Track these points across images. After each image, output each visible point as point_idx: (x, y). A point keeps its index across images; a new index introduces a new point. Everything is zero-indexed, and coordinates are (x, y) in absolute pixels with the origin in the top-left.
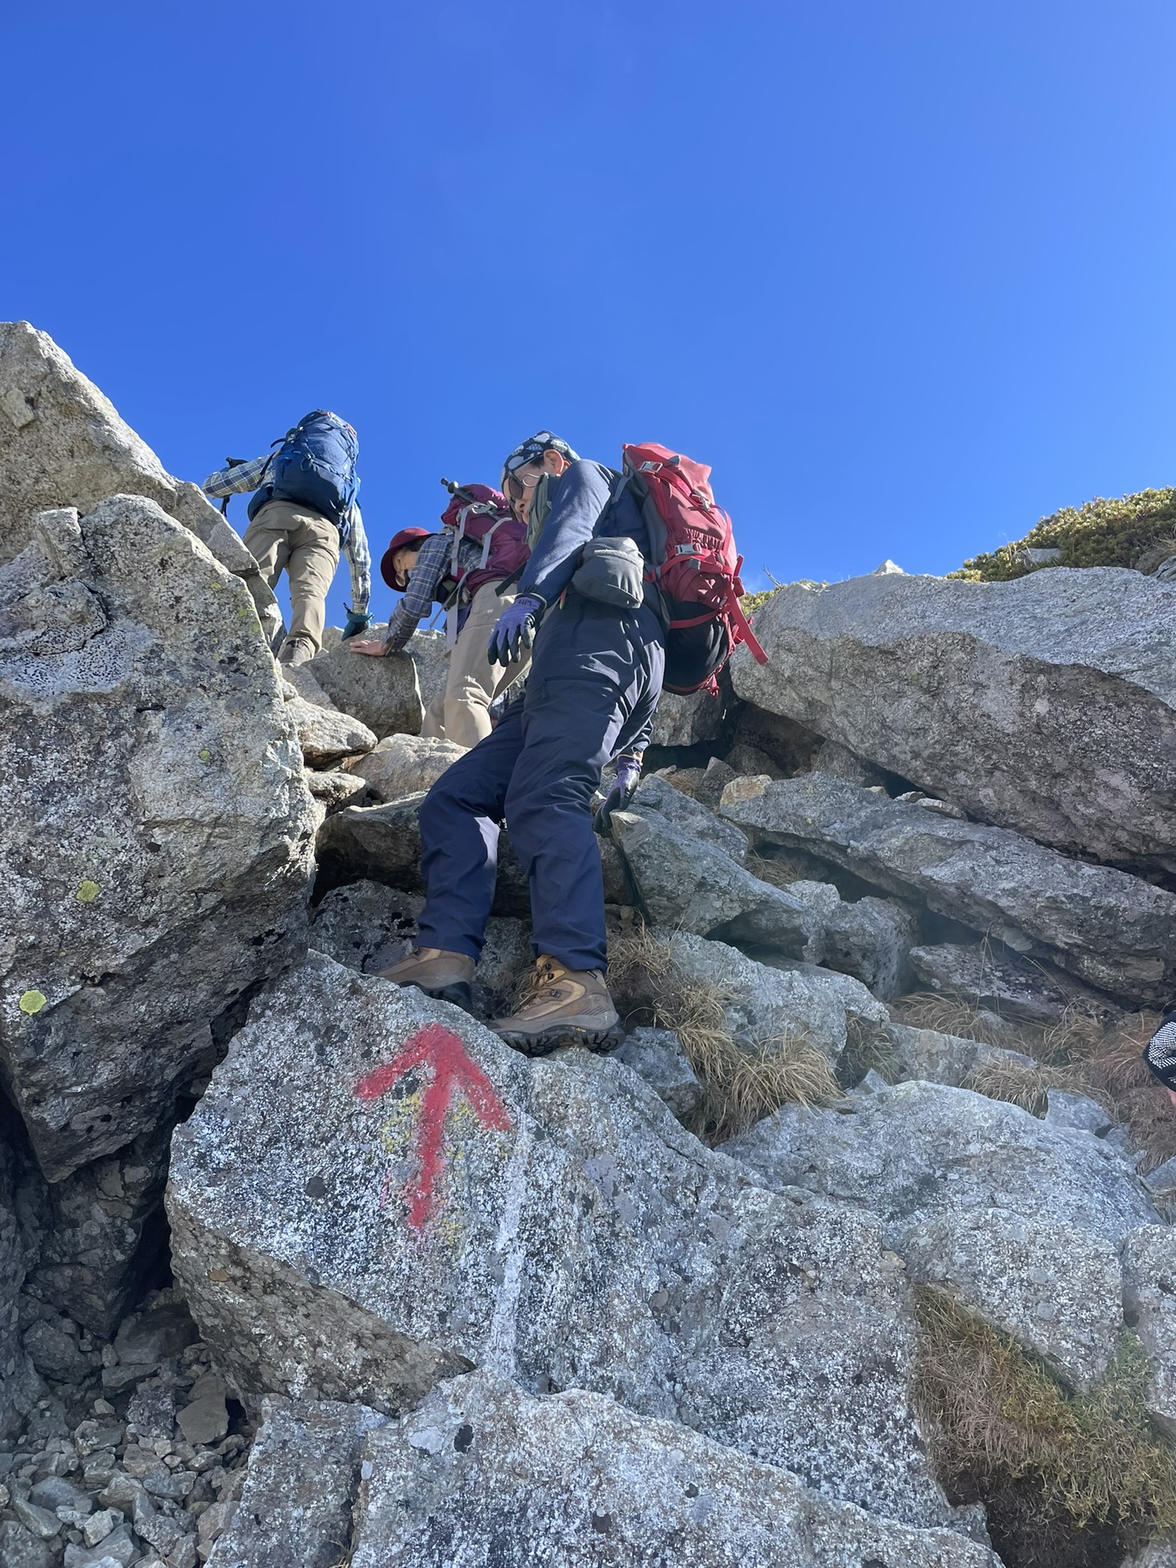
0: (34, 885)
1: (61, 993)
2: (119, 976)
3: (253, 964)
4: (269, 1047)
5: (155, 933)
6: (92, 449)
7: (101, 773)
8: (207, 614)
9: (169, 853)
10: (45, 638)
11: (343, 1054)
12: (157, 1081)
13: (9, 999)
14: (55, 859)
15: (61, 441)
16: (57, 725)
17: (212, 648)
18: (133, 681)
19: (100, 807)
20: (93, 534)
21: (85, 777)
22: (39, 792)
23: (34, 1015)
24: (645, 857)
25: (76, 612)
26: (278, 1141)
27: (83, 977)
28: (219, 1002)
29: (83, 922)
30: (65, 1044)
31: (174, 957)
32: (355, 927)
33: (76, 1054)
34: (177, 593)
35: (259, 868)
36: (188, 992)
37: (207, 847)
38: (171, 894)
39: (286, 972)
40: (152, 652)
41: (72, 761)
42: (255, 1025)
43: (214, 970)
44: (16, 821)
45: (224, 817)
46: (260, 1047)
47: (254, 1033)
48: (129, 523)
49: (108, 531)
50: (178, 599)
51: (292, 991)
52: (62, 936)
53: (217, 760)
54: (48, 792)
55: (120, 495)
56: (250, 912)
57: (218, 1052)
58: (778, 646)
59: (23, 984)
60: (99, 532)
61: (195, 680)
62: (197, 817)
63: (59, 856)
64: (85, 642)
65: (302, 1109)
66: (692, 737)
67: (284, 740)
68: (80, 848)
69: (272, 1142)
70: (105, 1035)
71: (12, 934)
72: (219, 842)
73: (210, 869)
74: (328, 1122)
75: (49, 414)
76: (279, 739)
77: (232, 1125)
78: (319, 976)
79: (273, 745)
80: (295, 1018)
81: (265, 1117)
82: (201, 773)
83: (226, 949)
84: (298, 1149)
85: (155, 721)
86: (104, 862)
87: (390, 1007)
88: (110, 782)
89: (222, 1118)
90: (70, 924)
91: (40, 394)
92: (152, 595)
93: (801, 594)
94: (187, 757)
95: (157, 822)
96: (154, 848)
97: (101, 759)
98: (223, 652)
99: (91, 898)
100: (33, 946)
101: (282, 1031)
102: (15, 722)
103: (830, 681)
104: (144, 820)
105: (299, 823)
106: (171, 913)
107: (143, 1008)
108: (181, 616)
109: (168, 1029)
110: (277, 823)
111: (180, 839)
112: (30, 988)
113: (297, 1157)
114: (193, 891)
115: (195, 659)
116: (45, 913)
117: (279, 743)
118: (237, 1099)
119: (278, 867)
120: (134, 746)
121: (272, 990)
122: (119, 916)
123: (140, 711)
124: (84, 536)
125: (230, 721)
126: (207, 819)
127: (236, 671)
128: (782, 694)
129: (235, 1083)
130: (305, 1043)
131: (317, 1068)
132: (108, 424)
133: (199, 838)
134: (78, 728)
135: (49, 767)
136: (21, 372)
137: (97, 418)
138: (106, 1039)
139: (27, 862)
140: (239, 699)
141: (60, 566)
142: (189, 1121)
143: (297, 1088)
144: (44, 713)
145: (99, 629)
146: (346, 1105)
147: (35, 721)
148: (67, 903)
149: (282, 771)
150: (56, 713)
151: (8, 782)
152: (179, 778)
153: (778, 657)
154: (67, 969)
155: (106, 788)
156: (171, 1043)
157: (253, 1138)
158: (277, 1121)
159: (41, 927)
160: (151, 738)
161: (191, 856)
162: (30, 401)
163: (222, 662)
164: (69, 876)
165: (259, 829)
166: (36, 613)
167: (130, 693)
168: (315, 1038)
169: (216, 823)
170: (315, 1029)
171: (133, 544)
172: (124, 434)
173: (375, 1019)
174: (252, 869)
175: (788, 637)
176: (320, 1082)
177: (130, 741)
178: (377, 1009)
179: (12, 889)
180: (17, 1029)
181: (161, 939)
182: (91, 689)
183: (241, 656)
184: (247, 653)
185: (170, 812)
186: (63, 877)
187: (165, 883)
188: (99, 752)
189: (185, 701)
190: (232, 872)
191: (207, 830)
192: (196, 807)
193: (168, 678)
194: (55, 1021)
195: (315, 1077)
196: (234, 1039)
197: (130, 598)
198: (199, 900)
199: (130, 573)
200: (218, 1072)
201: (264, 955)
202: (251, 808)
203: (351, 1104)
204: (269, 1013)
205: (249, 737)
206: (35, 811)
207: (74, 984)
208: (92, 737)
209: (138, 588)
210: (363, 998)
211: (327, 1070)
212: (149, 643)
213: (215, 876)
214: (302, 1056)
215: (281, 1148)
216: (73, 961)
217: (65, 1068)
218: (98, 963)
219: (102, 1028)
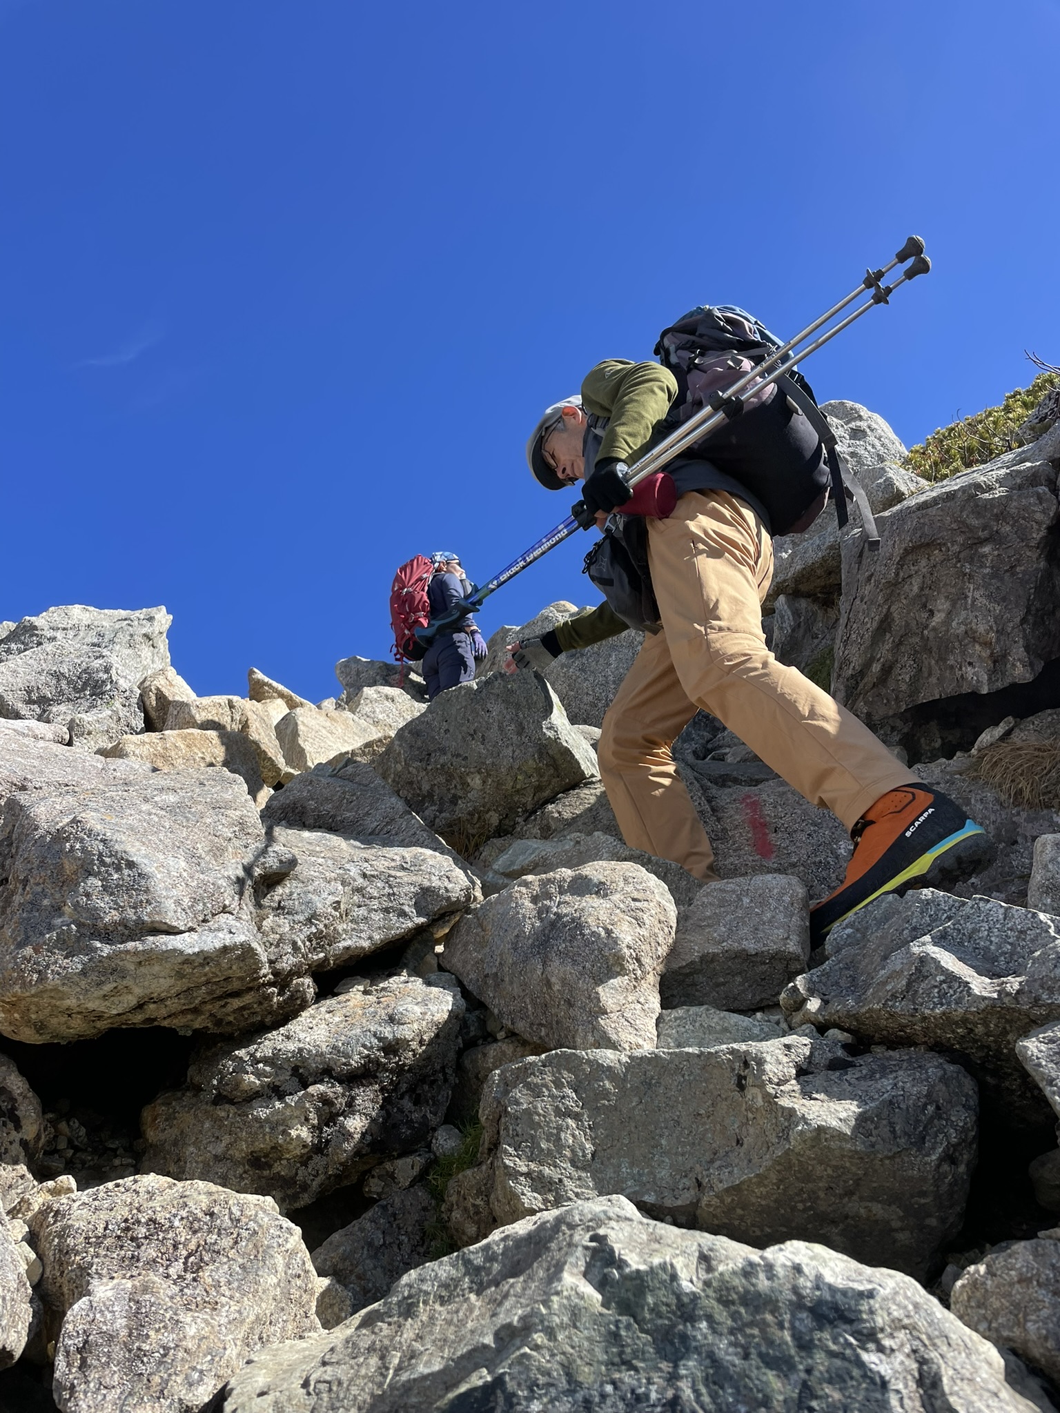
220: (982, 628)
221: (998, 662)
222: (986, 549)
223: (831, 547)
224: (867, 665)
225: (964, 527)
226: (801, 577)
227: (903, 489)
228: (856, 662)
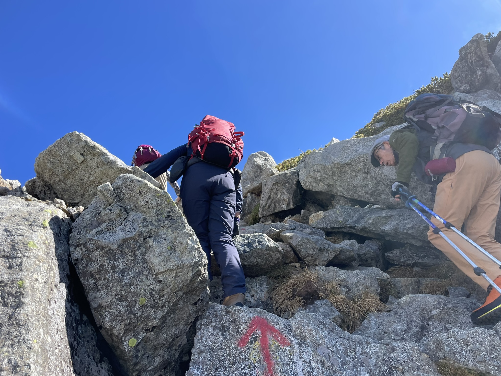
0: (126, 304)
1: (141, 337)
2: (157, 326)
3: (195, 311)
4: (206, 338)
5: (166, 309)
6: (104, 164)
7: (138, 262)
8: (157, 204)
9: (165, 282)
10: (110, 224)
11: (230, 334)
12: (173, 359)
13: (125, 343)
14: (130, 293)
15: (94, 164)
16: (120, 251)
17: (161, 214)
18: (140, 230)
19: (140, 273)
20: (117, 188)
21: (133, 265)
22: (120, 273)
23: (134, 347)
24: (300, 245)
25: (117, 214)
26: (219, 369)
27: (146, 330)
28: (187, 327)
29: (143, 312)
30: (144, 354)
31: (172, 316)
32: (215, 292)
33: (148, 356)
34: (147, 200)
35: (193, 279)
36: (178, 326)
37: (176, 276)
38: (168, 295)
39: (204, 312)
40: (143, 220)
41: (128, 260)
42: (200, 332)
43: (184, 317)
44: (115, 285)
45: (180, 266)
46: (203, 339)
47: (200, 335)
48: (126, 182)
49: (121, 187)
50: (147, 202)
51: (208, 317)
52: (137, 318)
53: (173, 249)
54: (123, 272)
55: (121, 175)
56: (192, 295)
57: (191, 344)
58: (314, 171)
59: (128, 337)
60: (118, 188)
61: (159, 225)
62: (171, 268)
63: (131, 292)
64: (122, 222)
65: (223, 356)
66: (294, 205)
67: (192, 236)
68: (137, 288)
69: (217, 369)
70: (155, 348)
71: (122, 322)
72: (179, 274)
73: (178, 284)
74: (232, 358)
75: (88, 157)
76: (190, 237)
77: (203, 367)
78: (215, 310)
79: (189, 239)
80: (211, 326)
81: (212, 362)
82: (169, 254)
83: (187, 309)
84: (226, 369)
85: (150, 241)
86: (145, 290)
87: (240, 314)
88: (141, 264)
89: (199, 366)
90: (139, 314)
91: (84, 151)
92: (139, 203)
93: (316, 153)
94: (164, 250)
95: (159, 273)
96: (160, 282)
97: (136, 258)
98: (165, 214)
99: (144, 303)
100: (129, 324)
101: (209, 331)
102: (107, 253)
103: (333, 177)
104: (155, 273)
105: (202, 262)
106: (169, 302)
107: (165, 335)
108: (149, 207)
109: (174, 340)
110: (196, 263)
111: (167, 276)
112: (131, 338)
113: (226, 372)
114: (174, 293)
115: (157, 219)
116: (131, 312)
117: (190, 238)
118: (202, 358)
119: (198, 278)
120: (146, 251)
121: (201, 319)
122: (153, 307)
123: (145, 239)
124: (114, 190)
125: (173, 235)
126: (174, 268)
127: (171, 219)
128: (319, 185)
129: (200, 353)
130: (217, 333)
131: (223, 341)
132: (107, 155)
133: (173, 275)
134: (127, 250)
135: (121, 264)
136: (77, 147)
137: (103, 154)
138: (156, 349)
139: (122, 297)
140: (175, 227)
141: (108, 201)
142: (189, 370)
143: (219, 349)
144: (115, 248)
145: (125, 217)
146: (236, 351)
147: (113, 251)
148: (137, 307)
149: (194, 246)
150: (119, 247)
151: (109, 273)
152: (163, 257)
153: (315, 174)
154: (141, 328)
155: (140, 266)
156: (175, 345)
157: (211, 370)
158: (216, 362)
159: (131, 317)
160: (150, 247)
161: (172, 281)
162: (82, 154)
163: (166, 217)
164: (136, 298)
165: (191, 267)
166: (105, 217)
167: (140, 234)
168: (220, 331)
169: (177, 268)
170: (219, 328)
171: (129, 189)
172: (112, 157)
173: (237, 319)
174: (191, 280)
175: (316, 167)
176: (226, 345)
177: (144, 250)
178: (236, 316)
179: (119, 307)
180: (130, 353)
181: (168, 311)
182: (128, 236)
183: (171, 214)
184: (173, 213)
185: (163, 269)
186: (134, 299)
187: (165, 292)
188: (135, 255)
189: (158, 232)
190: (185, 283)
191: (175, 271)
192: (170, 265)
193: (151, 227)
194: (140, 347)
195: (224, 344)
196: (195, 338)
197: (132, 206)
198: (177, 295)
199: (130, 197)
200: (193, 351)
201: (198, 308)
202: (187, 261)
203: (238, 350)
204: (203, 327)
205: (181, 238)
206: (120, 280)
207: (144, 333)
208: (132, 251)
209: (134, 202)
210: (231, 314)
211: (227, 341)
212: (142, 217)
213: (180, 286)
214: (218, 338)
215: (220, 371)
216: (142, 325)
217: (146, 362)
218: (150, 324)
219: (154, 346)
220: (286, 198)
221: (288, 204)
222: (287, 184)
223: (260, 183)
224: (266, 205)
225: (283, 180)
226: (253, 190)
227: (275, 173)
228: (264, 204)
